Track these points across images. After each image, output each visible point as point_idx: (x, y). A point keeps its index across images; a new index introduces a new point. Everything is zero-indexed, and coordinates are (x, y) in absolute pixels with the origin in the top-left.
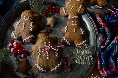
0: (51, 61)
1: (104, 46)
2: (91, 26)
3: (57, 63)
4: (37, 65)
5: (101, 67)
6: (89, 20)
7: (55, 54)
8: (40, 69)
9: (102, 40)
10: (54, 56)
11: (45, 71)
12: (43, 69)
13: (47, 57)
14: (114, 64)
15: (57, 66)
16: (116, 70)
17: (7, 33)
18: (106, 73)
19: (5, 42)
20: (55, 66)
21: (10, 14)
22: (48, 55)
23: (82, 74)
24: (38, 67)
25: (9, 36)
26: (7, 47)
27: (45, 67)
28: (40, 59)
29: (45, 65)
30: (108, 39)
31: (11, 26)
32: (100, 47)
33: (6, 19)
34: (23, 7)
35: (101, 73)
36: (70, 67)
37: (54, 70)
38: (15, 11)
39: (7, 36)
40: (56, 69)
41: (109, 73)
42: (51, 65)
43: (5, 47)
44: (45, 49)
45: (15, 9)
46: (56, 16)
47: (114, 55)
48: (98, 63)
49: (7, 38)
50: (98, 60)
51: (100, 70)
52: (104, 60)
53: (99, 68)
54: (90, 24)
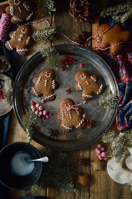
0: (74, 119)
1: (121, 104)
2: (112, 83)
3: (80, 120)
4: (63, 126)
5: (118, 124)
6: (110, 75)
7: (76, 113)
8: (66, 128)
9: (120, 99)
10: (76, 115)
11: (71, 129)
12: (69, 128)
13: (70, 116)
14: (126, 121)
15: (81, 123)
16: (128, 126)
17: (24, 94)
18: (121, 128)
19: (24, 104)
20: (78, 123)
21: (24, 72)
22: (70, 115)
23: (103, 130)
24: (64, 127)
25: (27, 96)
26: (28, 108)
27: (70, 126)
28: (65, 120)
29: (70, 124)
30: (125, 98)
31: (26, 85)
32: (119, 105)
33: (21, 79)
34: (37, 60)
35: (118, 128)
36: (91, 124)
37: (79, 127)
38: (28, 67)
39: (25, 96)
40: (80, 125)
41: (123, 128)
42: (75, 123)
43: (26, 109)
44: (66, 110)
45: (28, 65)
46: (75, 69)
47: (128, 114)
48: (117, 120)
49: (26, 99)
50: (117, 117)
51: (117, 126)
52: (121, 119)
53: (117, 124)
54: (111, 80)
